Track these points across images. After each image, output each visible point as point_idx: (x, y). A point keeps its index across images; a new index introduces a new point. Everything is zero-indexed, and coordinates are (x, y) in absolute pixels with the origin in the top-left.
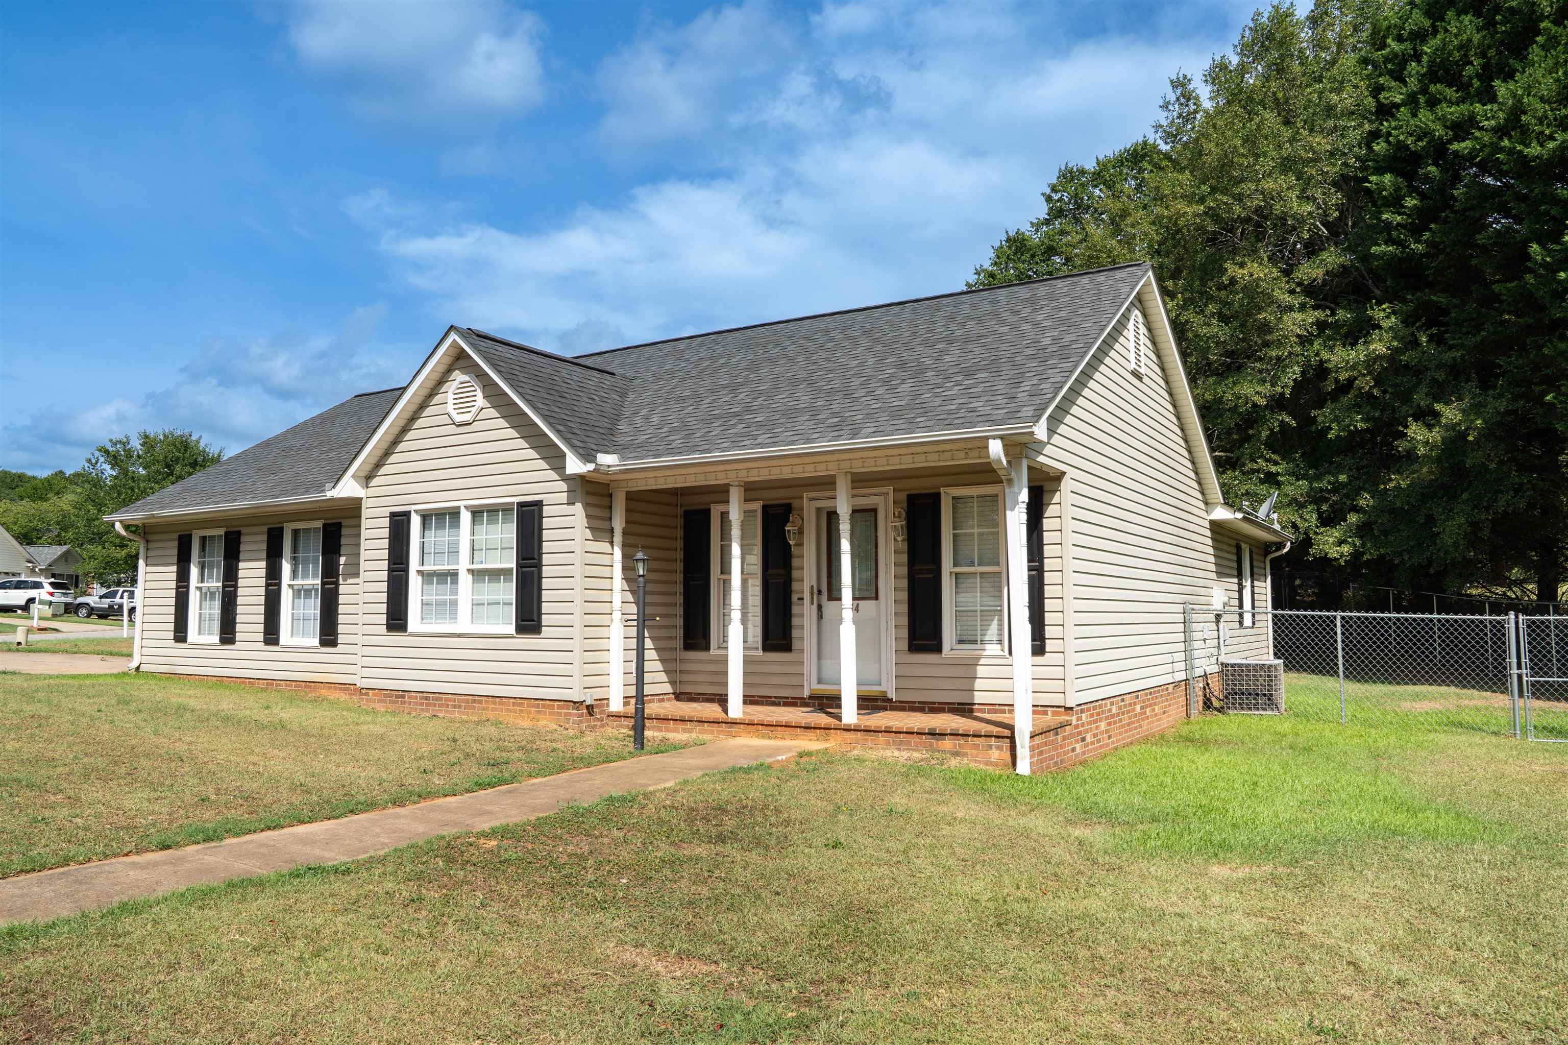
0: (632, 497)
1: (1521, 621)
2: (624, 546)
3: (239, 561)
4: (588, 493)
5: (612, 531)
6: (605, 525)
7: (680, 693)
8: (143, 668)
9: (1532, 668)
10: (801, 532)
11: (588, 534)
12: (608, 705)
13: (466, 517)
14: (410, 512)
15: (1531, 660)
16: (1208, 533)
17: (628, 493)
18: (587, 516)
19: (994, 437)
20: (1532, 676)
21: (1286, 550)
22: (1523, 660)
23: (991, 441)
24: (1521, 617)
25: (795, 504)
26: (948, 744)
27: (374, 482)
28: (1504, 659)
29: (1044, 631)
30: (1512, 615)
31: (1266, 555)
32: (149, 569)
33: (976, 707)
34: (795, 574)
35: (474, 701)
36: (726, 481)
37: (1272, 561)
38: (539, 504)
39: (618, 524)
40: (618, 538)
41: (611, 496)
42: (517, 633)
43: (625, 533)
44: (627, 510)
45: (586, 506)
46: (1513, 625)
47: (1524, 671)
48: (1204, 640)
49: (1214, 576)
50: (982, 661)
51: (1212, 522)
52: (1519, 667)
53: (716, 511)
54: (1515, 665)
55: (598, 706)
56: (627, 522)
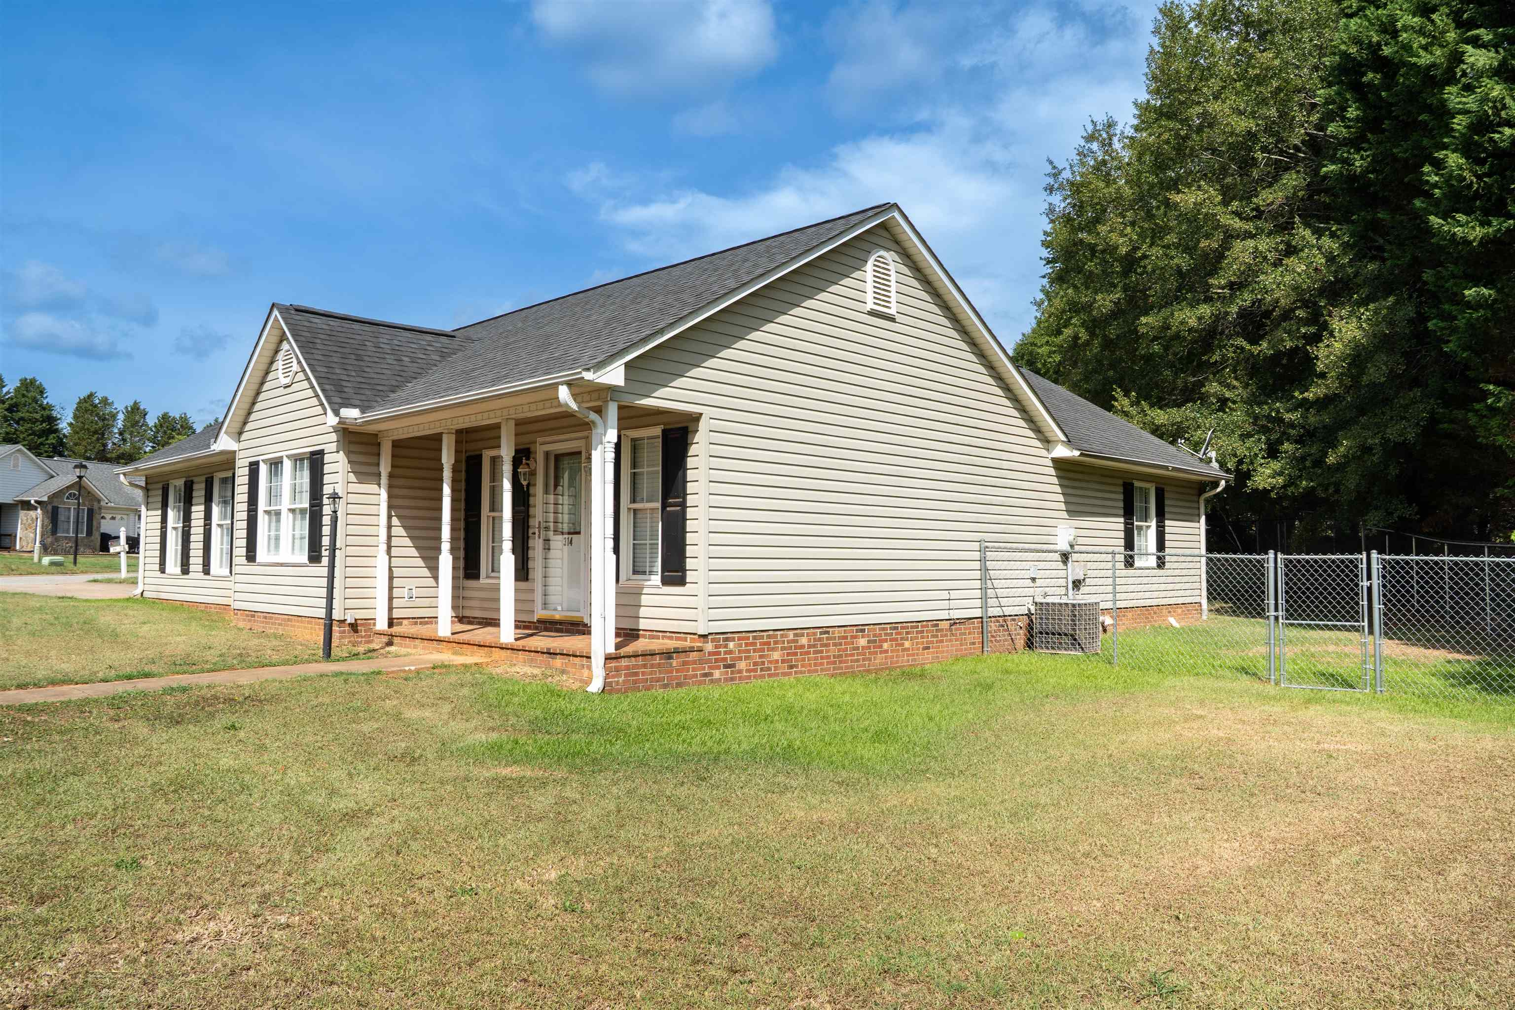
0: (397, 445)
1: (1279, 560)
2: (390, 487)
3: (192, 505)
4: (350, 442)
5: (379, 475)
6: (373, 469)
7: (463, 617)
8: (146, 594)
9: (1287, 611)
10: (533, 473)
11: (352, 478)
12: (374, 624)
13: (287, 465)
14: (258, 462)
15: (1287, 602)
16: (1052, 472)
17: (393, 441)
18: (349, 462)
19: (562, 383)
20: (1287, 619)
21: (1219, 489)
22: (1280, 601)
23: (560, 387)
24: (1280, 556)
25: (532, 449)
26: (558, 662)
27: (243, 437)
28: (1263, 600)
29: (685, 562)
30: (1271, 554)
31: (1200, 495)
32: (150, 513)
33: (641, 632)
34: (532, 511)
35: (289, 620)
36: (439, 430)
37: (1207, 501)
38: (321, 453)
39: (385, 468)
40: (384, 480)
41: (379, 444)
42: (310, 562)
43: (391, 476)
44: (393, 456)
45: (348, 454)
46: (1272, 564)
47: (1280, 613)
48: (1033, 580)
49: (1065, 515)
50: (645, 591)
51: (1054, 460)
52: (1276, 610)
53: (487, 455)
54: (1272, 607)
55: (362, 625)
56: (392, 466)
